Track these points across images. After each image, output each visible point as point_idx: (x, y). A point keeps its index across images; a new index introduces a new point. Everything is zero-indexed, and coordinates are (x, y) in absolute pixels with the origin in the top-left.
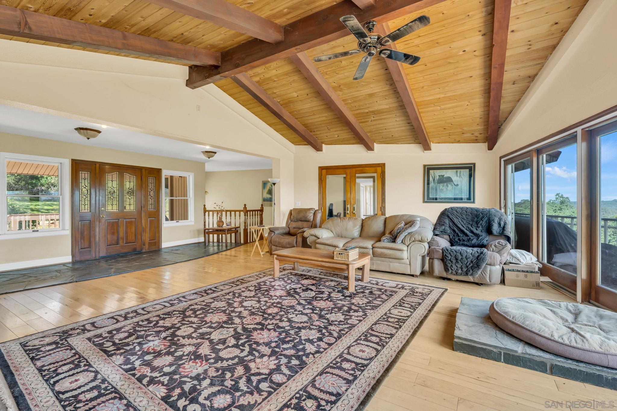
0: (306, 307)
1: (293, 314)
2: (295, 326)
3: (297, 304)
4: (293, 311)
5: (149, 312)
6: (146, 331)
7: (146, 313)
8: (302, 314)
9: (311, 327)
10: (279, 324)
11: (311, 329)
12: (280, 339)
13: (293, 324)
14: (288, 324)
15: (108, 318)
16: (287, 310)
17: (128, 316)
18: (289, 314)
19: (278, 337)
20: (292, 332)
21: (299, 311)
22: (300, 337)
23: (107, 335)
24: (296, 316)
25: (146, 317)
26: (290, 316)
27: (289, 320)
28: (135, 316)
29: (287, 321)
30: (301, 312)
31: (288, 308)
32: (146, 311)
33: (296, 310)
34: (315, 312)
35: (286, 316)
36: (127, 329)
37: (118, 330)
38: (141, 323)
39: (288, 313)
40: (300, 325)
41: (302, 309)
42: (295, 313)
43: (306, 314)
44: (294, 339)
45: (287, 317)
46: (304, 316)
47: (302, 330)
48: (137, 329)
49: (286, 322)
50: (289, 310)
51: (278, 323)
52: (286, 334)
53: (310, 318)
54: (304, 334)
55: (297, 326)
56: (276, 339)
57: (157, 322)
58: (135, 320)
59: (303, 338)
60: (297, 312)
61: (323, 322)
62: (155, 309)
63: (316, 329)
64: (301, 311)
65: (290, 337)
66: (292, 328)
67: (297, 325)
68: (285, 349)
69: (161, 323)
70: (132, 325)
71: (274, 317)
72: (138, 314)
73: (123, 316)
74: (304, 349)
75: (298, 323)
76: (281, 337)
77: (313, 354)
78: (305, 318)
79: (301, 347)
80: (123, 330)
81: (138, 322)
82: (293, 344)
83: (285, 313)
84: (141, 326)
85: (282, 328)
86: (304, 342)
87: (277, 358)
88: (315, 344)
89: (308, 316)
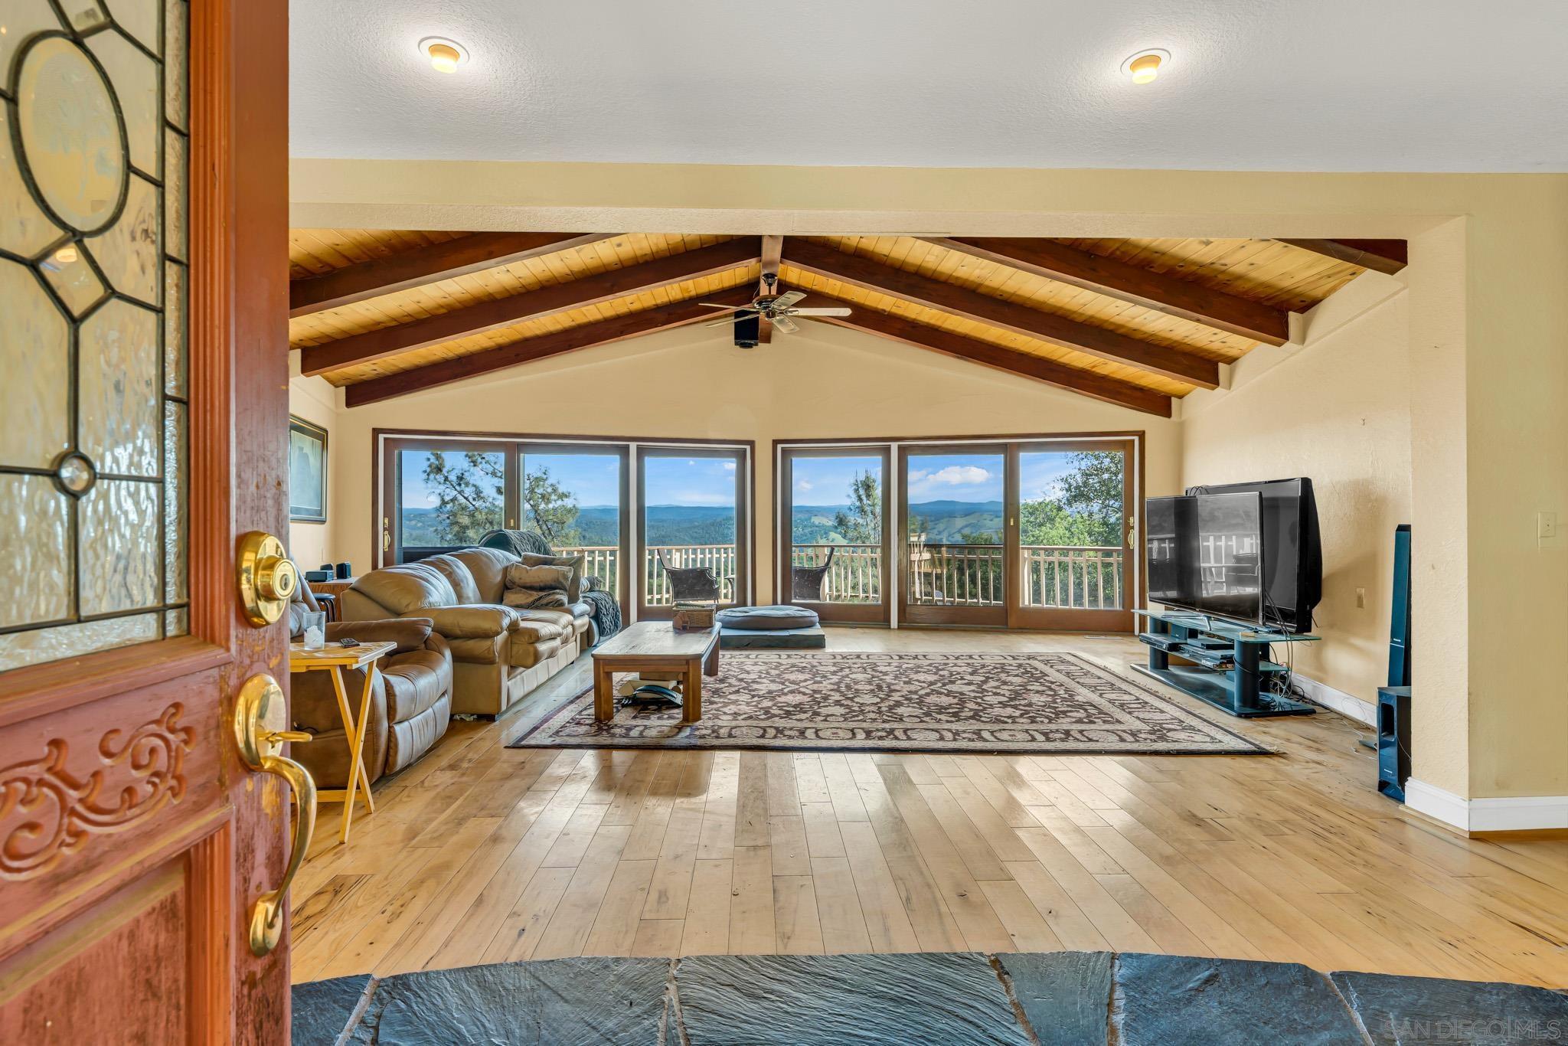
5: (1027, 731)
6: (1043, 711)
7: (1031, 732)
15: (1097, 741)
17: (1063, 736)
23: (1096, 720)
25: (1034, 726)
28: (1052, 732)
32: (1030, 735)
36: (1068, 720)
37: (1080, 721)
38: (1046, 721)
48: (1053, 716)
57: (1022, 715)
58: (1053, 727)
62: (1011, 733)
69: (1018, 713)
70: (1059, 721)
72: (1045, 734)
73: (1071, 738)
80: (1074, 720)
81: (1050, 722)
84: (1047, 717)
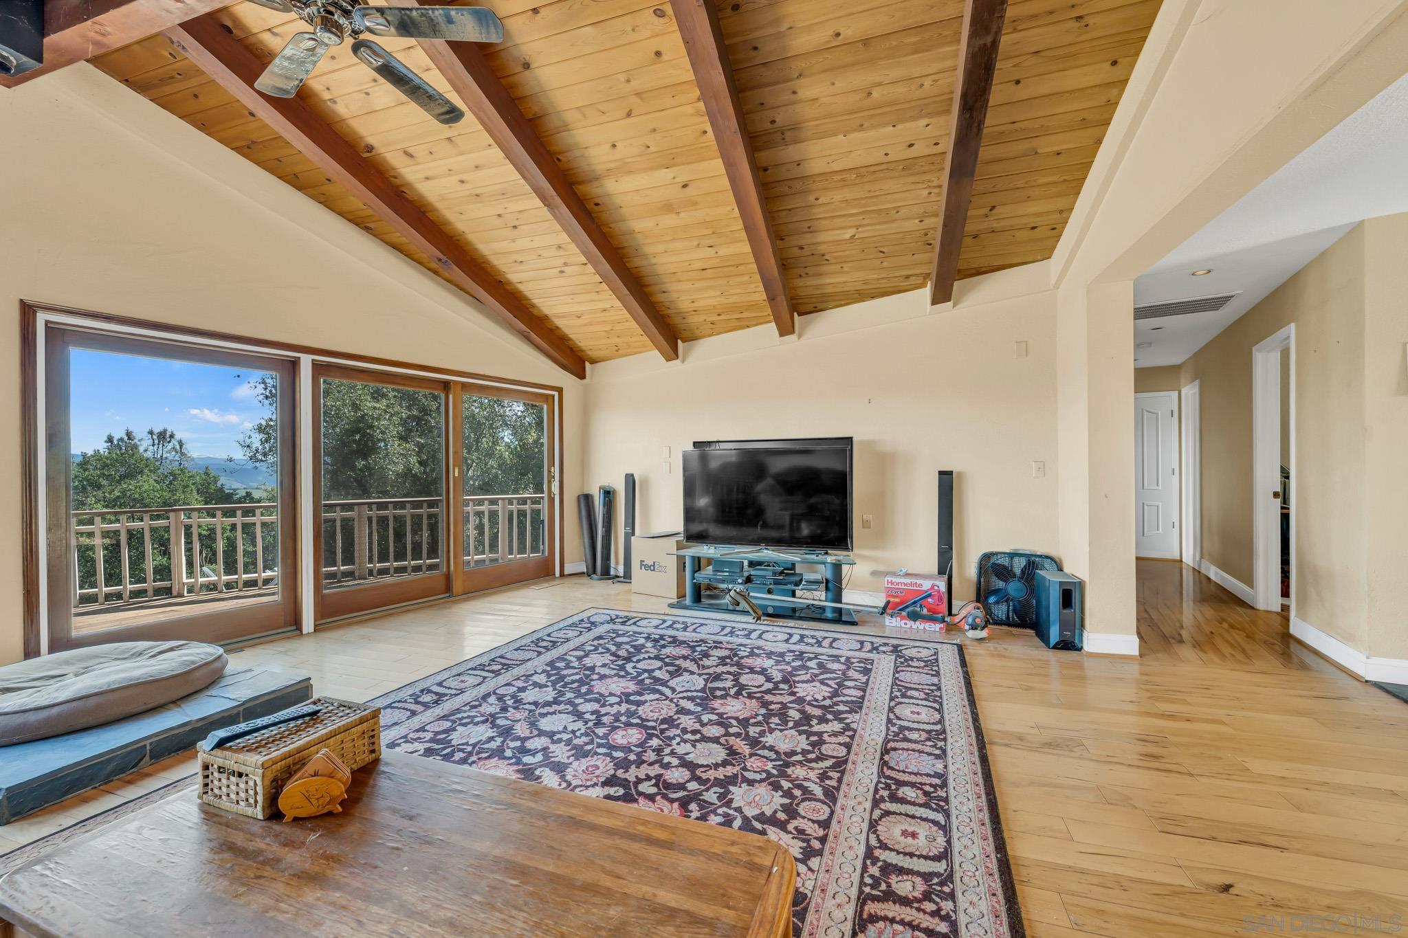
0: (539, 757)
1: (573, 732)
2: (566, 704)
3: (567, 766)
4: (576, 741)
8: (551, 735)
9: (534, 708)
10: (599, 705)
11: (535, 703)
12: (588, 684)
13: (571, 709)
14: (581, 708)
16: (591, 742)
18: (583, 731)
19: (593, 686)
20: (569, 695)
21: (560, 741)
22: (555, 690)
24: (565, 728)
26: (580, 724)
27: (579, 715)
29: (585, 713)
30: (555, 738)
31: (589, 747)
33: (569, 742)
34: (518, 744)
35: (591, 724)
39: (586, 734)
40: (555, 707)
41: (552, 747)
42: (570, 736)
43: (541, 733)
44: (563, 687)
45: (586, 723)
46: (548, 729)
47: (552, 700)
49: (584, 711)
50: (587, 744)
51: (601, 707)
52: (579, 691)
53: (533, 724)
54: (549, 694)
55: (563, 705)
56: (593, 683)
59: (551, 689)
60: (565, 737)
61: (507, 718)
63: (525, 704)
64: (554, 742)
65: (572, 688)
66: (570, 702)
67: (562, 707)
68: (577, 674)
71: (617, 720)
74: (549, 676)
75: (560, 712)
76: (587, 687)
77: (536, 673)
78: (545, 724)
79: (553, 678)
82: (566, 680)
83: (593, 732)
85: (590, 701)
86: (549, 684)
87: (584, 665)
88: (531, 683)
89: (539, 730)
